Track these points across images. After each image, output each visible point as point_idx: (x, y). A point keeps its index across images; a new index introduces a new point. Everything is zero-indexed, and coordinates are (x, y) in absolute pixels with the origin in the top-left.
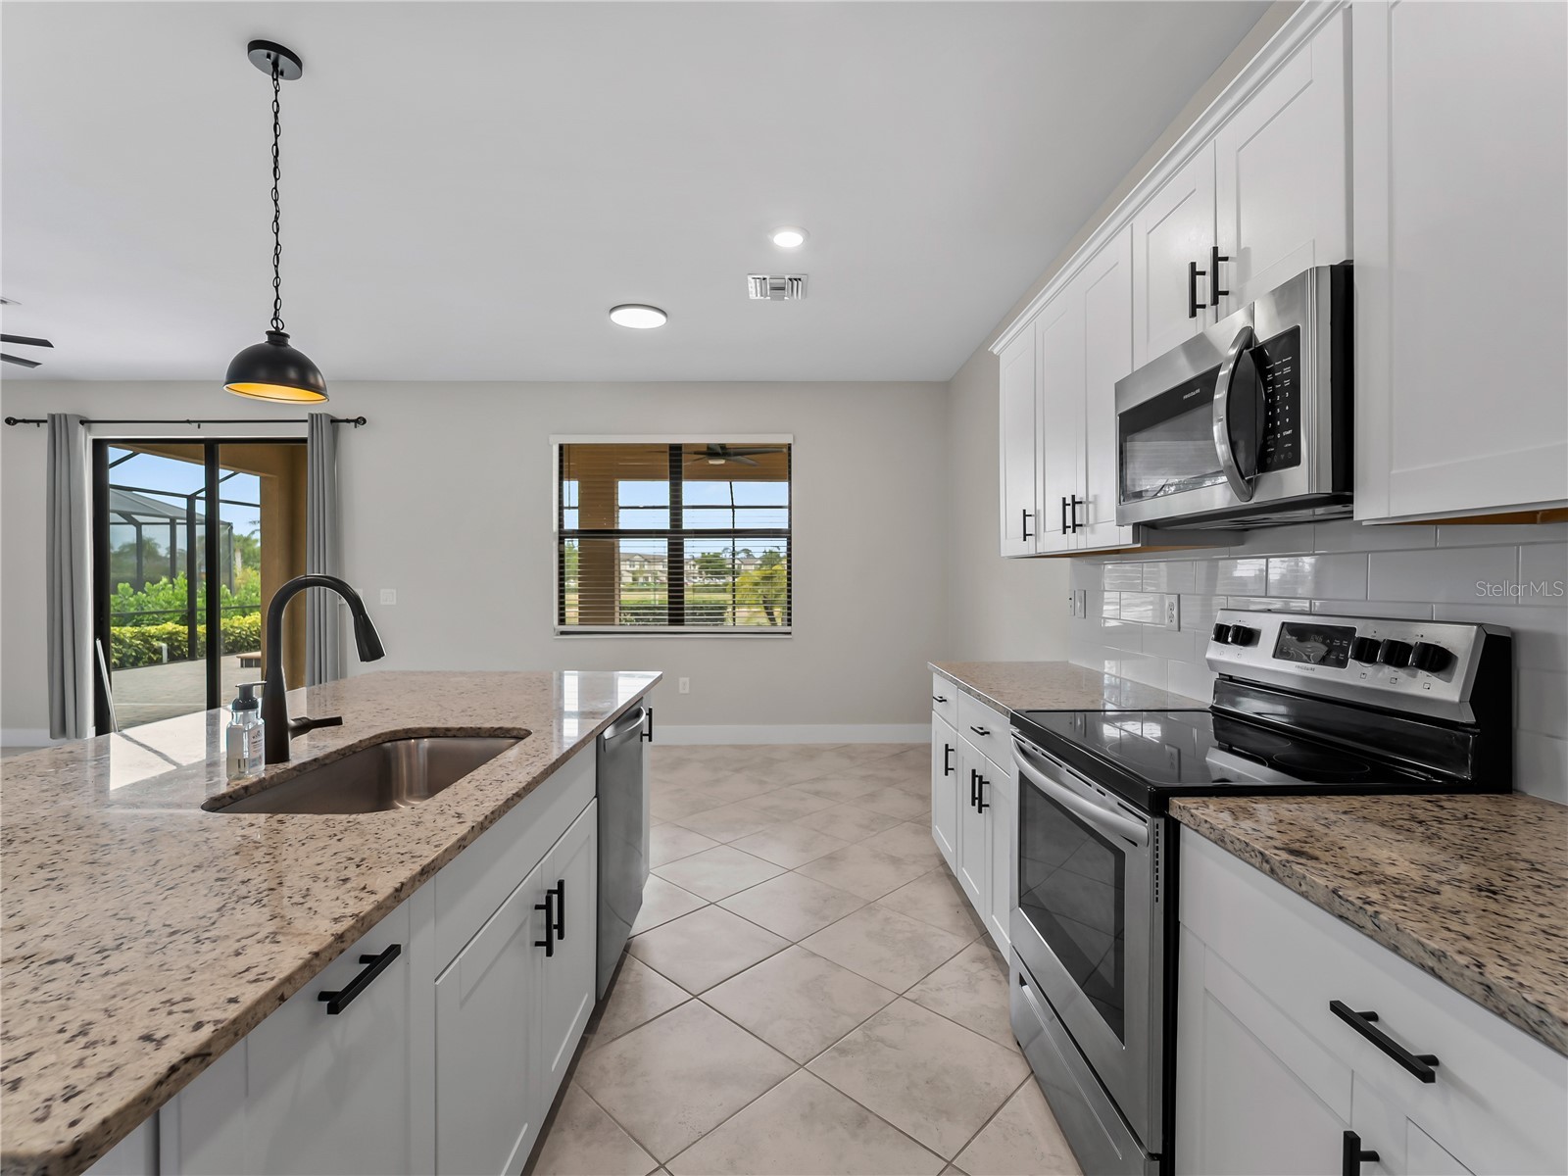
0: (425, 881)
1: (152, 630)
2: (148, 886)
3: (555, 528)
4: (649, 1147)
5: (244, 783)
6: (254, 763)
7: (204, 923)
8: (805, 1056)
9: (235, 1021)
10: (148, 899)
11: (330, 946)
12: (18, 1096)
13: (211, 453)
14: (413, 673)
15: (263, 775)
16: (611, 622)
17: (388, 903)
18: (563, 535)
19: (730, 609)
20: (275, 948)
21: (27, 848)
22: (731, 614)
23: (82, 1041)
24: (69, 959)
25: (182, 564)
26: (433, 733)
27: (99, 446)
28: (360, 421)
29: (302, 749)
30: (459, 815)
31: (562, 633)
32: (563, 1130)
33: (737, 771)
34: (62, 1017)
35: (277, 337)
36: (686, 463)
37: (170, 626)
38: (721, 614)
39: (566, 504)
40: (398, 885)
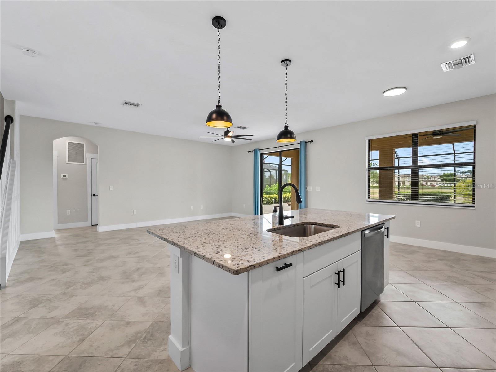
0: (299, 253)
1: (272, 196)
2: (254, 241)
3: (367, 167)
4: (370, 359)
5: (274, 227)
6: (276, 224)
7: (260, 248)
8: (441, 365)
9: (259, 263)
10: (254, 243)
11: (277, 257)
12: (233, 262)
13: (280, 154)
14: (318, 209)
15: (278, 227)
16: (392, 199)
17: (290, 254)
18: (370, 169)
19: (453, 196)
20: (268, 255)
21: (241, 232)
22: (453, 198)
23: (241, 259)
24: (242, 248)
25: (277, 180)
26: (316, 224)
27: (262, 155)
28: (312, 141)
29: (287, 222)
30: (311, 241)
31: (369, 201)
32: (345, 341)
33: (440, 260)
34: (239, 255)
35: (286, 128)
36: (420, 139)
37: (275, 195)
38: (448, 198)
39: (371, 159)
40: (293, 251)
